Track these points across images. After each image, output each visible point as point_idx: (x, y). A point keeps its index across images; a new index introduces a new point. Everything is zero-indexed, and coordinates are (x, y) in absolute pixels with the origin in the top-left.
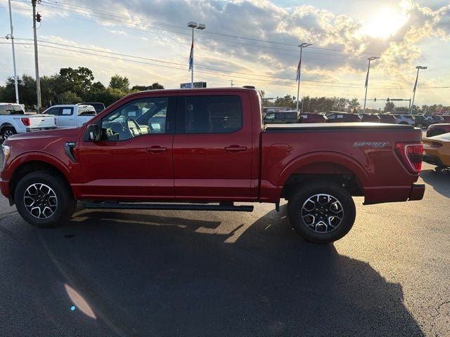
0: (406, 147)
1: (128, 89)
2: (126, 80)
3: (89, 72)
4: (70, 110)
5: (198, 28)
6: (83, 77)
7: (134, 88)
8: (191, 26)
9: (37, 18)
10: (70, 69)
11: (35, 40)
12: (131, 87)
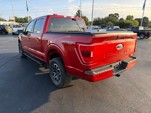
1: (133, 20)
2: (132, 17)
3: (118, 14)
4: (111, 28)
6: (116, 17)
7: (135, 19)
10: (112, 14)
11: (93, 6)
12: (134, 19)
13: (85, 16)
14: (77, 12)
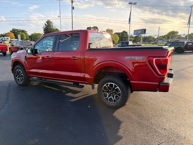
0: (154, 59)
1: (112, 34)
2: (112, 30)
3: (97, 28)
5: (134, 4)
8: (130, 4)
9: (73, 8)
10: (90, 27)
11: (72, 17)
12: (114, 33)
13: (57, 29)
14: (46, 23)
